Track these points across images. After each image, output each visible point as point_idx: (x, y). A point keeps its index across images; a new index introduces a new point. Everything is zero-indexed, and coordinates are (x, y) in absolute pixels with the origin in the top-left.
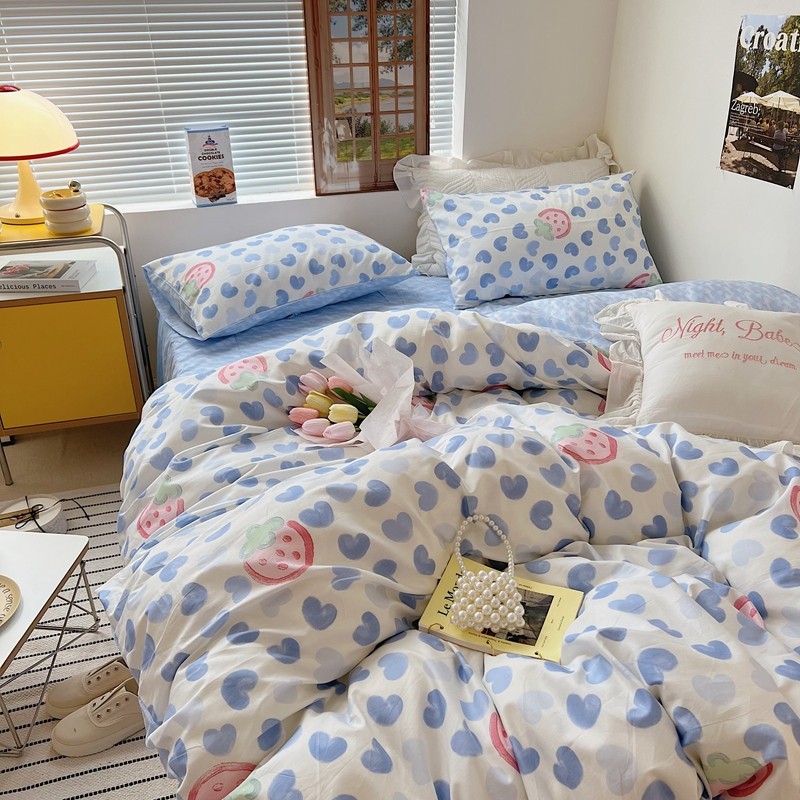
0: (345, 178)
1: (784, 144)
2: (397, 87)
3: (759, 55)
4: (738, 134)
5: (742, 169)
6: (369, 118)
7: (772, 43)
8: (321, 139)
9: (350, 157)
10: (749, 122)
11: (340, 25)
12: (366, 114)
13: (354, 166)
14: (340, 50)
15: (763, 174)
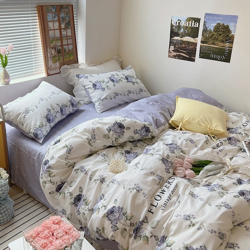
0: (55, 69)
1: (190, 50)
2: (67, 36)
3: (179, 27)
4: (174, 48)
5: (176, 57)
6: (60, 47)
7: (183, 24)
8: (47, 56)
9: (56, 61)
10: (178, 45)
11: (50, 17)
12: (60, 46)
13: (58, 64)
14: (51, 25)
15: (184, 58)
